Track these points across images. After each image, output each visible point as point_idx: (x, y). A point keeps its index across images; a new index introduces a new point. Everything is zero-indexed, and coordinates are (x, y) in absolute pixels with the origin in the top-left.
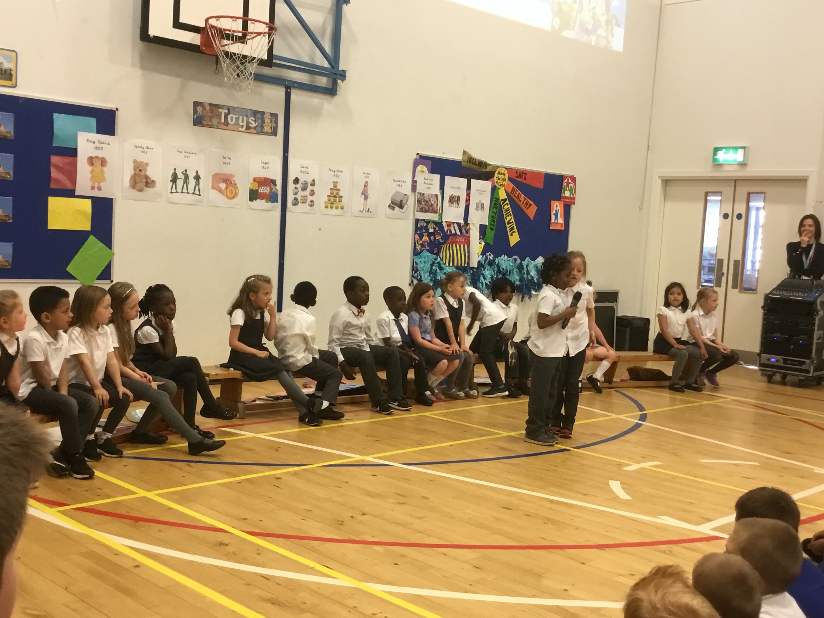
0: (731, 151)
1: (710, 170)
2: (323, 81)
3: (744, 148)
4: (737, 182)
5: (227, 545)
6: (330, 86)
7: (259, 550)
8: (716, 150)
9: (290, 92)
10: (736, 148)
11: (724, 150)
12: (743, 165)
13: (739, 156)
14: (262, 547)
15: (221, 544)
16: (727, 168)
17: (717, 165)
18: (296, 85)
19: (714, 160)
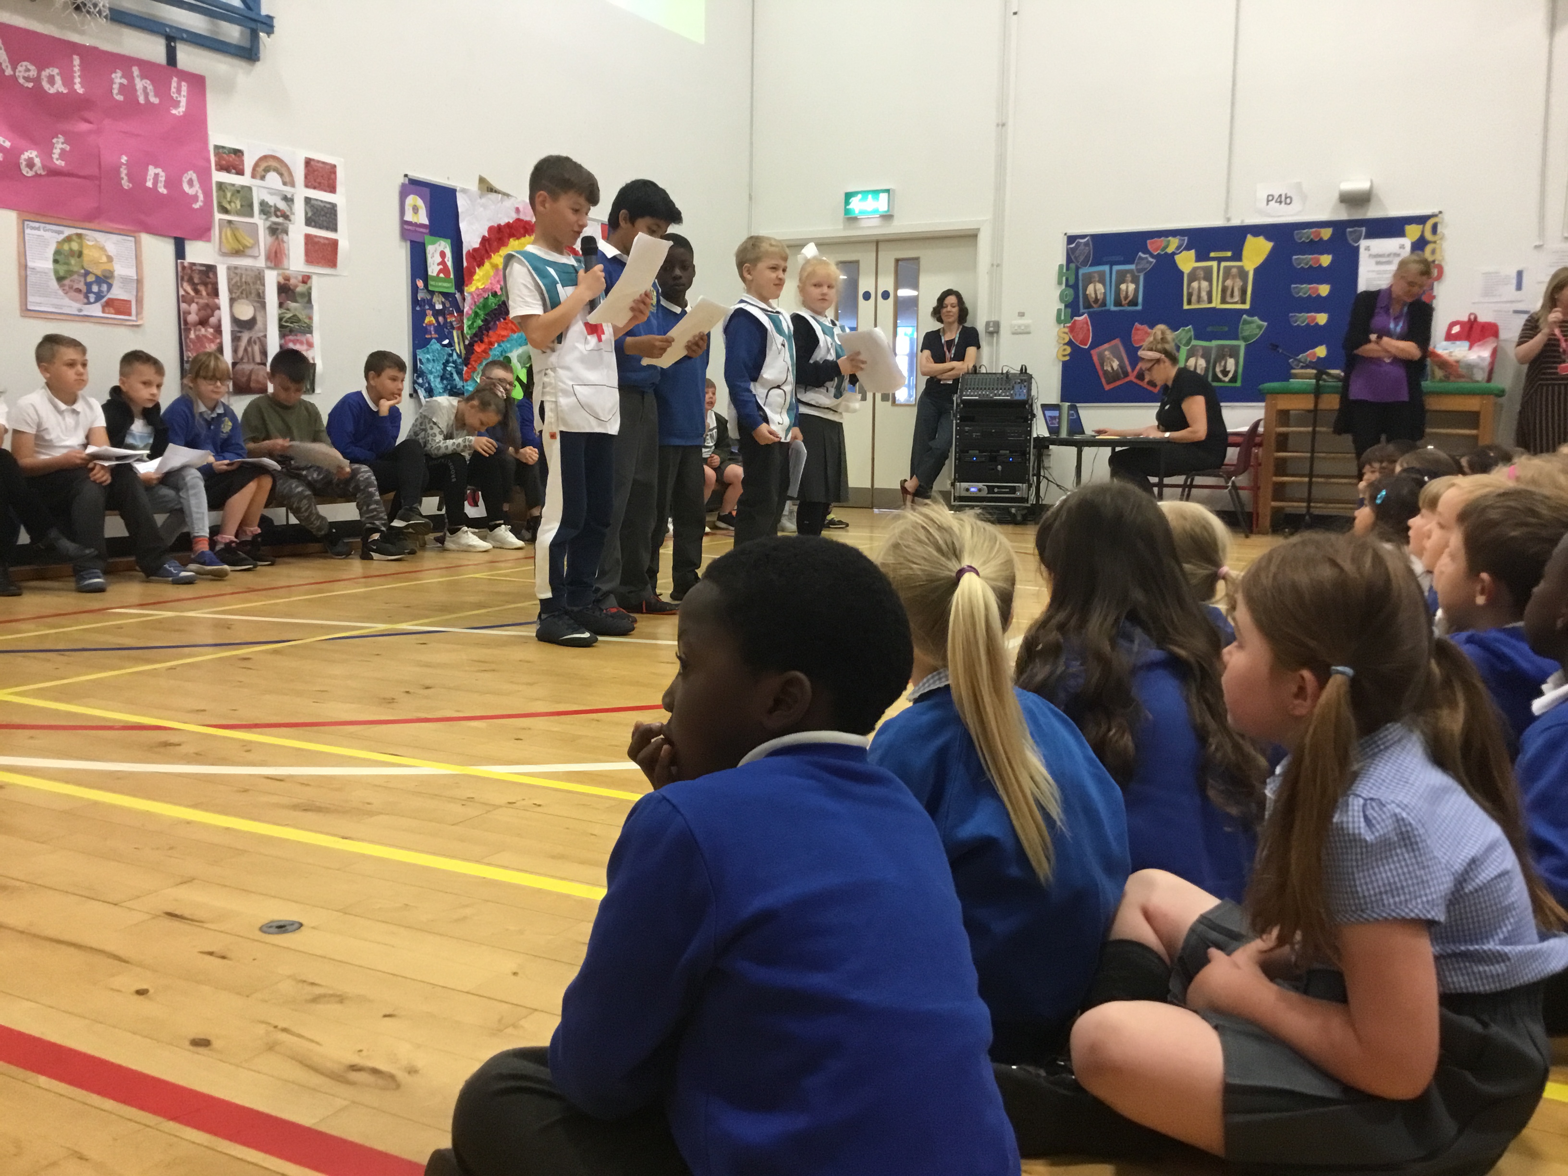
0: (870, 196)
1: (842, 227)
2: (233, 33)
3: (888, 191)
4: (881, 246)
5: (179, 745)
6: (246, 44)
7: (247, 747)
8: (848, 196)
9: (174, 49)
10: (876, 192)
11: (860, 196)
12: (887, 217)
13: (881, 204)
14: (251, 742)
15: (166, 744)
16: (864, 224)
17: (851, 219)
18: (185, 36)
19: (847, 211)
